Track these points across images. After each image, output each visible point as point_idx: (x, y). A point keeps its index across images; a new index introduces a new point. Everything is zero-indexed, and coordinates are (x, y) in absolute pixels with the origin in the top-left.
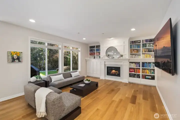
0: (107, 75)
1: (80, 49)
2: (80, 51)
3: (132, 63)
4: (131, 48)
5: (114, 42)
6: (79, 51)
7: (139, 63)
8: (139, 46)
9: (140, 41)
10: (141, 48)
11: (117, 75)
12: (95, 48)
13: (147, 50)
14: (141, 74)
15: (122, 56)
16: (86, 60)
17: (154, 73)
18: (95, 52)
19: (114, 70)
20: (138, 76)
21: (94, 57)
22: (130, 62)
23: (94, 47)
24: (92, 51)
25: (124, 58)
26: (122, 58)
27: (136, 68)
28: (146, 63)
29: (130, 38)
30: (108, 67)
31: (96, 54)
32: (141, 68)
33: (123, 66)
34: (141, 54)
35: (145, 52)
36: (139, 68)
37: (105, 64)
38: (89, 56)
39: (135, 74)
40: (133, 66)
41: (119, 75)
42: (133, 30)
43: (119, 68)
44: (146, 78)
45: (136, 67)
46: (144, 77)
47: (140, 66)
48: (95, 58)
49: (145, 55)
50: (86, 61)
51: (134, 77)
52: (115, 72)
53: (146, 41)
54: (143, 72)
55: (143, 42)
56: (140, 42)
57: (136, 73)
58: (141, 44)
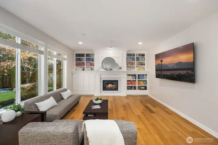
0: (103, 90)
1: (66, 57)
2: (67, 59)
3: (129, 75)
4: (127, 61)
5: (111, 53)
6: (65, 59)
7: (135, 75)
8: (133, 59)
9: (134, 54)
10: (135, 61)
11: (113, 89)
12: (85, 57)
13: (140, 64)
14: (137, 85)
15: (121, 68)
16: (72, 72)
17: (146, 84)
18: (85, 62)
19: (110, 83)
20: (135, 88)
21: (82, 68)
22: (128, 75)
23: (83, 55)
24: (80, 61)
25: (123, 70)
26: (120, 70)
27: (133, 81)
28: (141, 75)
29: (128, 51)
30: (104, 81)
31: (86, 65)
32: (137, 80)
33: (121, 79)
34: (135, 67)
35: (138, 65)
36: (135, 80)
37: (100, 78)
38: (75, 67)
39: (132, 87)
40: (130, 78)
41: (116, 89)
42: (140, 43)
43: (117, 81)
44: (141, 89)
45: (133, 79)
46: (140, 88)
47: (136, 79)
48: (85, 69)
49: (139, 68)
50: (72, 74)
51: (131, 89)
52: (112, 86)
53: (139, 55)
54: (138, 84)
55: (136, 56)
56: (134, 56)
57: (132, 85)
58: (135, 57)
